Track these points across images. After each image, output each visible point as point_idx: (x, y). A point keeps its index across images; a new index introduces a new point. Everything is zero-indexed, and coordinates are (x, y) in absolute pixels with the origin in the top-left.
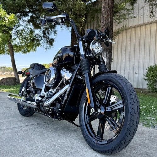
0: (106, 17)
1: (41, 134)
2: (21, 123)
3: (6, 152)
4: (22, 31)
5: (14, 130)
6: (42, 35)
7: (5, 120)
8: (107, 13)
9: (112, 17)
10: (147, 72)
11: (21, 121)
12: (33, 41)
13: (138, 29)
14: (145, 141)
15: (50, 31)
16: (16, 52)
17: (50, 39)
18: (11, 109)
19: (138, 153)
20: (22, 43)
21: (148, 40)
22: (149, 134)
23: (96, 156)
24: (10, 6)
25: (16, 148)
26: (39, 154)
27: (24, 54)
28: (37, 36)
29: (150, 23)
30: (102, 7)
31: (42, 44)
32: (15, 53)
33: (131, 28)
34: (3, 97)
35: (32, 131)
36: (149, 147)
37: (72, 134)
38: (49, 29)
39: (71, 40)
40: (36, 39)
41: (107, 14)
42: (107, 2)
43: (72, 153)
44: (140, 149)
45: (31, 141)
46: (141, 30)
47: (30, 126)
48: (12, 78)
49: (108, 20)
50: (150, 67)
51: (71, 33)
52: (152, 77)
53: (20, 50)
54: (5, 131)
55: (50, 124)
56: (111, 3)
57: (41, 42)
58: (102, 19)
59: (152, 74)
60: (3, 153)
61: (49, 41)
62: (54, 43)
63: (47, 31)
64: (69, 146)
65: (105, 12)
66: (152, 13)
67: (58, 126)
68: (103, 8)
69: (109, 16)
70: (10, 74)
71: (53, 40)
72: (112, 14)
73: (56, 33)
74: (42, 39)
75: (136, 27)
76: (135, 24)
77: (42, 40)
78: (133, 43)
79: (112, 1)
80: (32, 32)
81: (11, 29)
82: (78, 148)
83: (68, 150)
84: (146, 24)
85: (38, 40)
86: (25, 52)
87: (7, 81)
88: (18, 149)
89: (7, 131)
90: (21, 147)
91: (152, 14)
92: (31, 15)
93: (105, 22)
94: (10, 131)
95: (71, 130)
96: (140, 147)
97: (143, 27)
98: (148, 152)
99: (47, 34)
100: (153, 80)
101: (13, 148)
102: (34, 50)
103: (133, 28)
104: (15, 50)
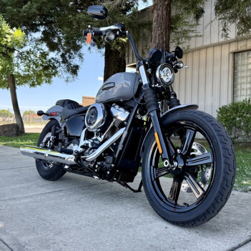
0: (159, 35)
1: (78, 203)
2: (44, 189)
3: (34, 228)
4: (28, 53)
5: (35, 198)
6: (61, 60)
7: (18, 186)
8: (161, 28)
9: (168, 34)
10: (218, 115)
11: (42, 186)
12: (46, 68)
13: (203, 52)
14: (230, 208)
15: (72, 54)
16: (19, 84)
17: (72, 66)
18: (22, 170)
19: (224, 223)
20: (28, 71)
21: (217, 69)
22: (235, 199)
23: (166, 228)
24: (13, 15)
25: (47, 222)
26: (83, 229)
27: (32, 88)
28: (53, 61)
29: (221, 44)
30: (154, 19)
31: (60, 74)
32: (17, 87)
33: (193, 51)
34: (3, 154)
35: (64, 199)
36: (237, 214)
37: (125, 201)
38: (72, 51)
39: (105, 67)
40: (51, 66)
41: (161, 30)
42: (160, 13)
43: (131, 226)
44: (226, 217)
45: (66, 212)
46: (208, 54)
47: (58, 192)
48: (13, 125)
49: (162, 38)
50: (223, 107)
51: (104, 57)
52: (225, 121)
53: (26, 82)
54: (22, 201)
55: (88, 189)
56: (167, 14)
57: (58, 70)
58: (153, 38)
59: (225, 118)
60: (29, 230)
61: (72, 69)
62: (79, 72)
63: (68, 54)
64: (125, 217)
65: (158, 28)
66: (224, 30)
67: (101, 192)
68: (155, 21)
69: (164, 33)
70: (3, 120)
71: (77, 67)
72: (167, 30)
73: (82, 58)
74: (60, 66)
75: (199, 49)
76: (199, 45)
77: (61, 68)
78: (196, 72)
79: (168, 12)
80: (44, 55)
81: (13, 50)
82: (138, 219)
83: (125, 222)
84: (214, 46)
85: (54, 67)
86: (33, 85)
87: (5, 130)
88: (49, 223)
89: (26, 200)
90: (54, 220)
91: (224, 33)
92: (44, 29)
93: (157, 41)
94: (30, 200)
95: (121, 196)
96: (225, 215)
97: (210, 50)
98: (237, 220)
99: (68, 59)
100: (228, 127)
101: (42, 222)
102: (49, 82)
103: (196, 50)
104: (18, 82)
